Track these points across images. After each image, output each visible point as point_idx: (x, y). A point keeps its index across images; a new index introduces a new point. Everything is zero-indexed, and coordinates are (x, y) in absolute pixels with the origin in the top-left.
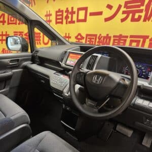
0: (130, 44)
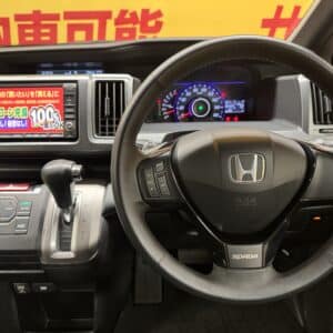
0: (71, 37)
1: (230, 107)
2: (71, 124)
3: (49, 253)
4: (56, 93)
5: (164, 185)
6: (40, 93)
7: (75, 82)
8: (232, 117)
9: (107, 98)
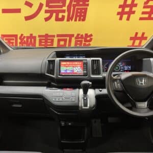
1: (126, 68)
2: (85, 72)
3: (81, 107)
4: (81, 63)
5: (119, 86)
6: (76, 63)
7: (86, 60)
8: (127, 71)
9: (95, 65)
